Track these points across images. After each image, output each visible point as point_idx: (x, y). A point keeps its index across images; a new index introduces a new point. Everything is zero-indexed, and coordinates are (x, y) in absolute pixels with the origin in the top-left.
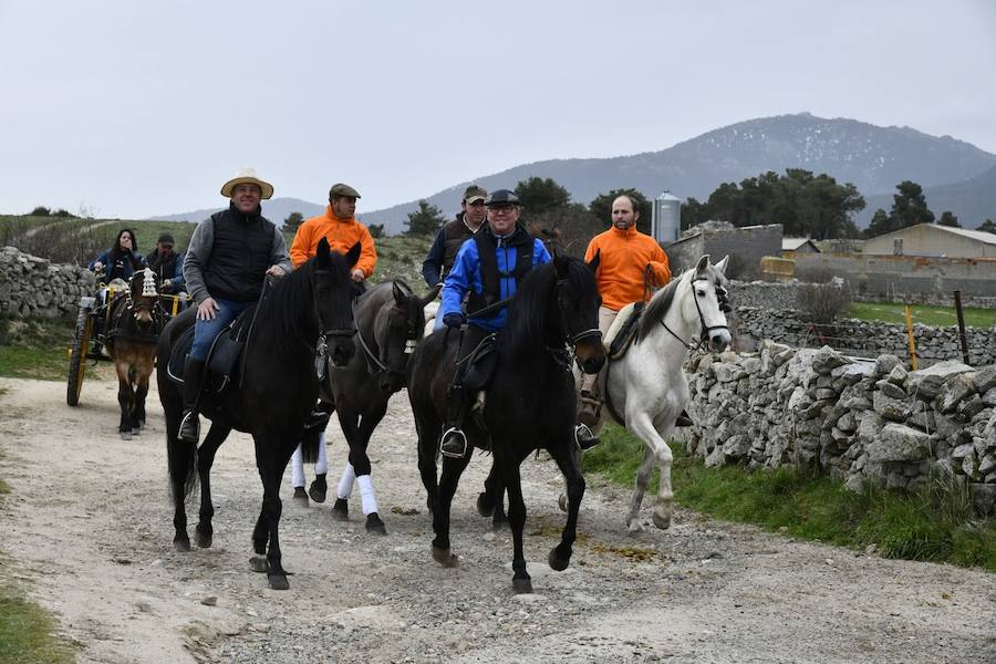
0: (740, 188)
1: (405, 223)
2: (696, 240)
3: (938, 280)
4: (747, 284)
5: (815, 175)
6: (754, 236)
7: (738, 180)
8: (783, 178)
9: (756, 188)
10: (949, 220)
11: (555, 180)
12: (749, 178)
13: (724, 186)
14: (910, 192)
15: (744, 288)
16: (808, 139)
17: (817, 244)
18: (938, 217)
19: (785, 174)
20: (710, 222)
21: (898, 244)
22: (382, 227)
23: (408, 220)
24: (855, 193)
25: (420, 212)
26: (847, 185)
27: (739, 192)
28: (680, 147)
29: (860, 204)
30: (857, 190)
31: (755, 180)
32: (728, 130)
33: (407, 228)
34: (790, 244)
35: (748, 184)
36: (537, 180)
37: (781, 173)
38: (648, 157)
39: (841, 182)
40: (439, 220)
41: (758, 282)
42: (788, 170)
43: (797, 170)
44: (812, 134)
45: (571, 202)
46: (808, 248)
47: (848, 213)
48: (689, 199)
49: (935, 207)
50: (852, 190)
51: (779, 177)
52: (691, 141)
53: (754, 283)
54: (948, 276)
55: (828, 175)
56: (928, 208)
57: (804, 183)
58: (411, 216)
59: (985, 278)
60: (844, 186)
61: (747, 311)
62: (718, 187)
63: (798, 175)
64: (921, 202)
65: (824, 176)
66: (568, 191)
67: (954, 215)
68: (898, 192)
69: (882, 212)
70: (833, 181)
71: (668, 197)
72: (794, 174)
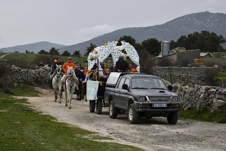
0: (187, 37)
1: (86, 50)
2: (175, 54)
4: (190, 68)
5: (210, 33)
6: (192, 53)
7: (186, 34)
8: (200, 34)
9: (192, 37)
11: (131, 36)
12: (190, 34)
13: (182, 36)
15: (189, 69)
16: (208, 20)
17: (211, 54)
19: (201, 32)
20: (178, 48)
22: (79, 51)
23: (87, 49)
24: (222, 38)
25: (90, 46)
26: (220, 35)
27: (187, 38)
28: (168, 23)
29: (224, 41)
30: (223, 37)
31: (191, 34)
32: (183, 17)
34: (203, 54)
35: (189, 36)
37: (200, 32)
38: (158, 26)
39: (218, 34)
41: (193, 67)
42: (201, 31)
43: (204, 31)
44: (209, 18)
45: (136, 43)
46: (208, 56)
47: (220, 44)
48: (171, 41)
50: (221, 37)
51: (199, 33)
52: (171, 21)
53: (192, 67)
55: (214, 32)
57: (207, 35)
58: (88, 48)
60: (219, 36)
61: (190, 76)
62: (181, 37)
65: (213, 33)
66: (135, 39)
70: (216, 34)
71: (166, 41)
72: (204, 32)
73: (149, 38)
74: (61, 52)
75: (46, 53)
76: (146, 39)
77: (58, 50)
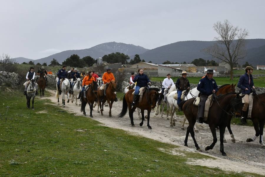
3: (148, 72)
5: (121, 53)
6: (117, 65)
7: (108, 54)
9: (111, 55)
10: (144, 61)
13: (105, 55)
14: (137, 56)
18: (142, 60)
19: (116, 53)
21: (138, 66)
25: (53, 61)
28: (92, 48)
29: (129, 58)
33: (51, 63)
35: (109, 55)
36: (74, 55)
37: (115, 53)
39: (125, 54)
40: (57, 62)
46: (123, 66)
47: (127, 60)
49: (141, 59)
50: (127, 56)
54: (150, 71)
56: (140, 59)
57: (119, 55)
58: (51, 61)
59: (156, 72)
63: (118, 53)
64: (139, 58)
65: (122, 54)
67: (144, 60)
68: (135, 56)
69: (132, 60)
70: (124, 54)
71: (100, 58)
72: (117, 53)
73: (87, 56)
74: (35, 64)
75: (27, 64)
76: (85, 57)
77: (34, 62)
